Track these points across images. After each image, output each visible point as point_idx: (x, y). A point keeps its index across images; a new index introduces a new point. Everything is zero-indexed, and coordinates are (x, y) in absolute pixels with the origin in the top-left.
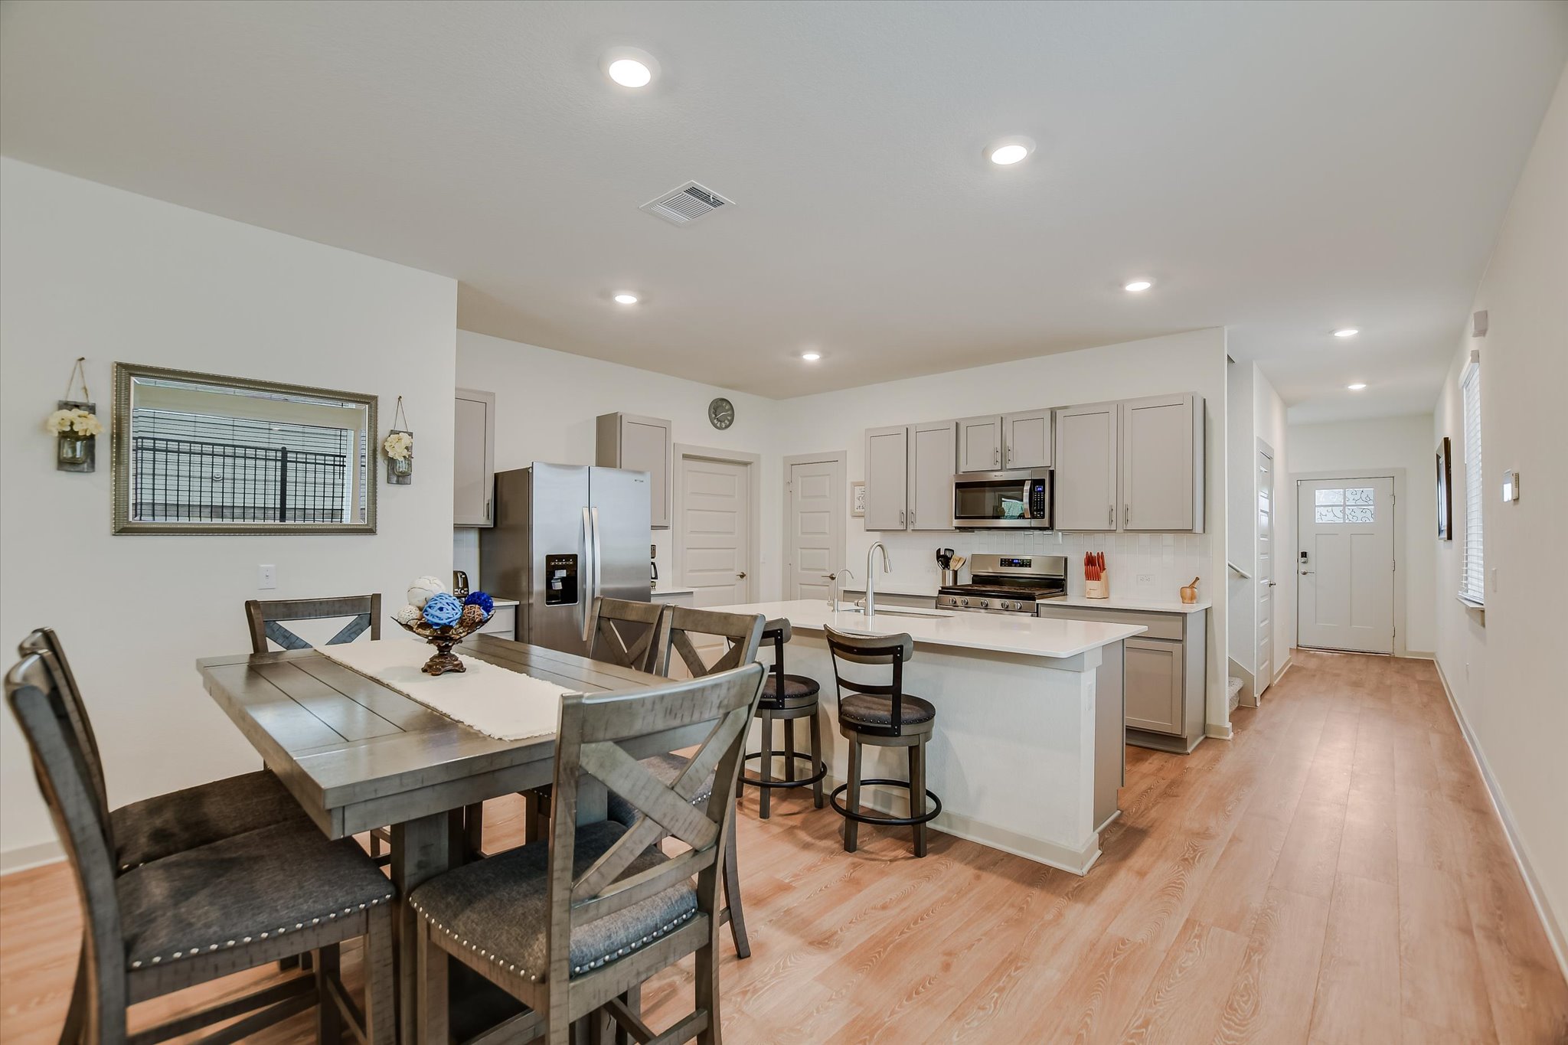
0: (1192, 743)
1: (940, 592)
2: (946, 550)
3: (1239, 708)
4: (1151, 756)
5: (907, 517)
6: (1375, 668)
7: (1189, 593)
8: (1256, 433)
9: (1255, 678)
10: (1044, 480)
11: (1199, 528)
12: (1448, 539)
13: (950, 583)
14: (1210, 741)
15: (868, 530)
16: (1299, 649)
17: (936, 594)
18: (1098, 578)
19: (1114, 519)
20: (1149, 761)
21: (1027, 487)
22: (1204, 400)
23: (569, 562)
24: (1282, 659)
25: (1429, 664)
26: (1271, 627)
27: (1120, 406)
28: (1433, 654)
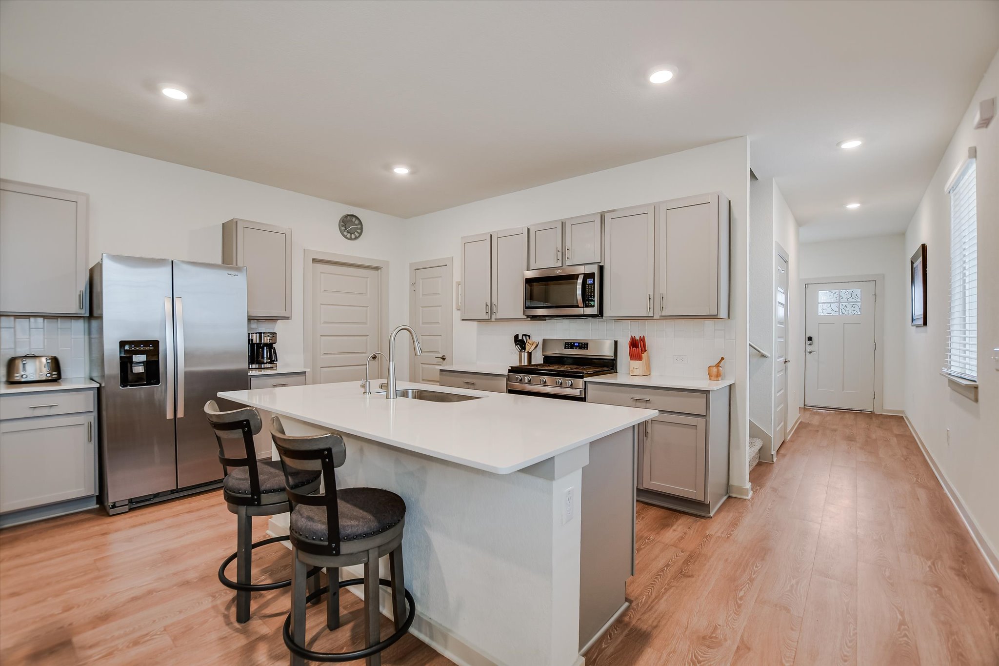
0: (714, 507)
1: (510, 371)
2: (523, 335)
3: (759, 464)
4: (677, 520)
5: (491, 308)
6: (862, 423)
7: (716, 371)
8: (775, 238)
9: (772, 438)
10: (594, 273)
11: (723, 314)
12: (924, 325)
13: (525, 362)
14: (732, 500)
15: (463, 320)
16: (805, 408)
17: (506, 373)
18: (639, 358)
19: (652, 307)
20: (674, 528)
21: (580, 281)
22: (730, 202)
23: (152, 348)
24: (794, 417)
25: (900, 420)
26: (785, 395)
27: (656, 207)
28: (903, 412)
